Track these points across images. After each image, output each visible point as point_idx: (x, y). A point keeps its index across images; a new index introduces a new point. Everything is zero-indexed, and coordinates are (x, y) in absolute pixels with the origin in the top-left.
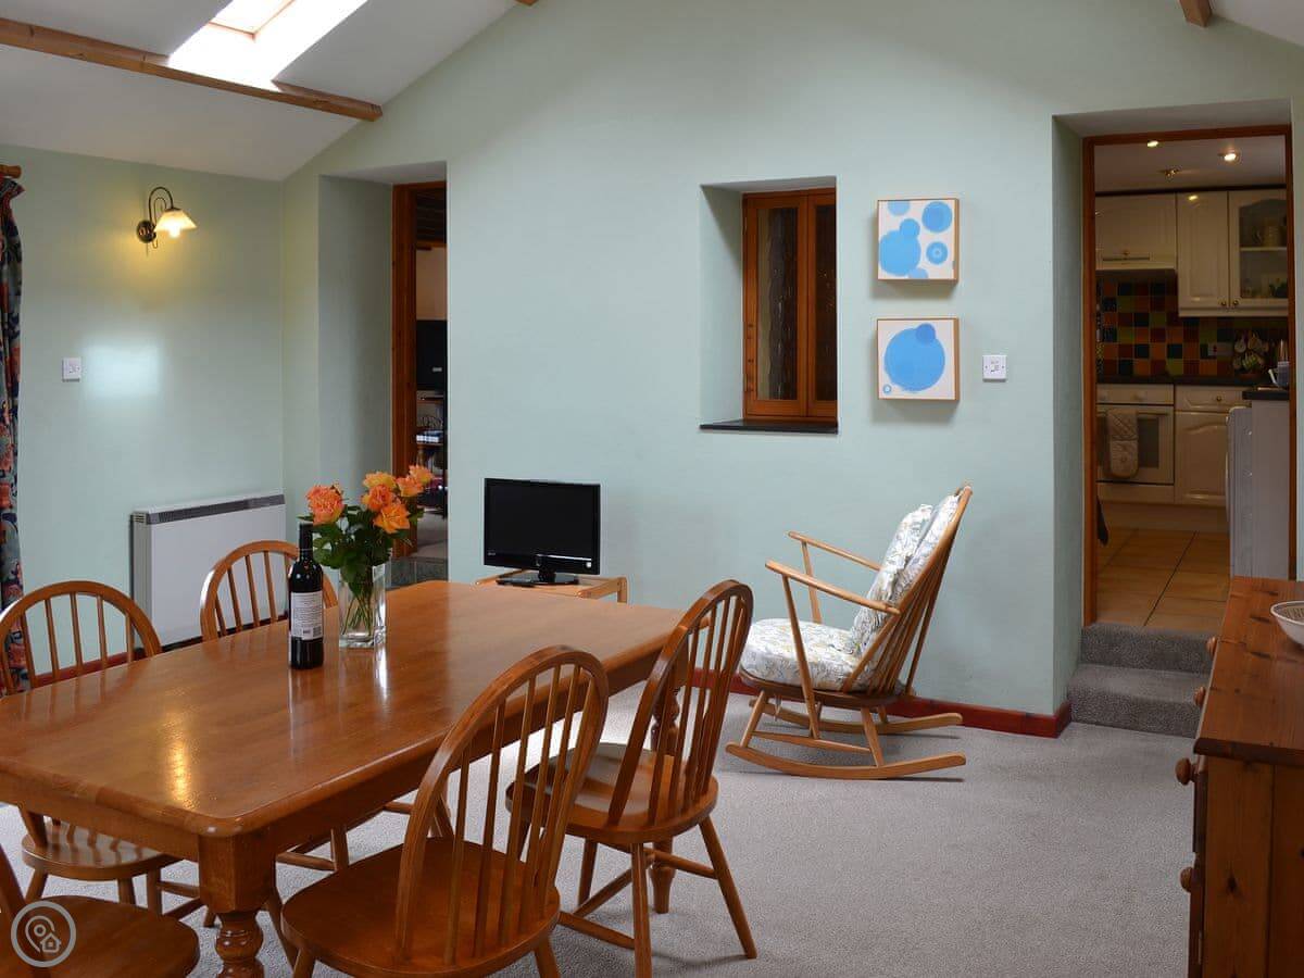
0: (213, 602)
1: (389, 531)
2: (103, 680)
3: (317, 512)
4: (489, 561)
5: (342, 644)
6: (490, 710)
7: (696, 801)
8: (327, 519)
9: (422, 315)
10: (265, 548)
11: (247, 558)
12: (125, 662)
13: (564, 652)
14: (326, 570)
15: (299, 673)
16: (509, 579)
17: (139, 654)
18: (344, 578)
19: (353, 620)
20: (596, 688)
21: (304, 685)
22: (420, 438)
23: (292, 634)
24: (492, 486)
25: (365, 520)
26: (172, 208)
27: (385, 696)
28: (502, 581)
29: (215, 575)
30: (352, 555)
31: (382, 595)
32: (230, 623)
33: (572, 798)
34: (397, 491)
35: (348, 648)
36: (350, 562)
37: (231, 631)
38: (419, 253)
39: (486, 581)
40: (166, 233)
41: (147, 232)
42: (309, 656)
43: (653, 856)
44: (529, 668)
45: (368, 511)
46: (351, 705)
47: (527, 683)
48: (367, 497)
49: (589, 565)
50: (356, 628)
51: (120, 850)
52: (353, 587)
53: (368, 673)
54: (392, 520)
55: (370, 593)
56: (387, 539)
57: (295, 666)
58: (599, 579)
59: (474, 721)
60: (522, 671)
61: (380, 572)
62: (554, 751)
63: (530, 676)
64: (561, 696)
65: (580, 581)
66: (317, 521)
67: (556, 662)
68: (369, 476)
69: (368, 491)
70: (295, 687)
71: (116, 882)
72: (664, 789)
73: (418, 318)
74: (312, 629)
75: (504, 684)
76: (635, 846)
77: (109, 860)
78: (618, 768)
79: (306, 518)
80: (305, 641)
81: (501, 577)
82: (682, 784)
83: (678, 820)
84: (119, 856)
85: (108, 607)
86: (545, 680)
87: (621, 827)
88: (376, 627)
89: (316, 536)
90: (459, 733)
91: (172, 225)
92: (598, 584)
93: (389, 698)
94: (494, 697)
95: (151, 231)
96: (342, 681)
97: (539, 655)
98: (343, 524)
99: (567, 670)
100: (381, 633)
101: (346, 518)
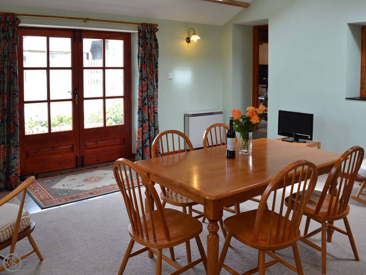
0: (206, 138)
1: (254, 123)
2: (179, 156)
3: (234, 116)
4: (279, 134)
5: (240, 153)
6: (283, 176)
7: (343, 211)
8: (237, 119)
9: (260, 63)
10: (220, 125)
11: (215, 127)
12: (185, 152)
13: (305, 162)
14: (237, 133)
15: (229, 159)
16: (285, 140)
17: (188, 150)
18: (241, 135)
19: (243, 147)
20: (314, 174)
21: (230, 163)
22: (259, 98)
23: (227, 149)
24: (281, 113)
25: (247, 120)
26: (194, 34)
27: (251, 168)
28: (283, 140)
29: (207, 132)
30: (243, 129)
31: (251, 141)
32: (210, 144)
33: (305, 205)
34: (256, 112)
35: (242, 154)
36: (243, 131)
37: (211, 146)
38: (260, 45)
39: (279, 139)
40: (193, 40)
41: (188, 40)
42: (232, 155)
43: (328, 225)
44: (295, 165)
45: (248, 117)
46: (242, 170)
47: (294, 170)
48: (248, 113)
49: (309, 138)
50: (244, 149)
51: (183, 199)
52: (244, 138)
53: (247, 161)
54: (255, 120)
55: (248, 140)
56: (253, 125)
57: (228, 157)
58: (313, 142)
59: (278, 178)
60: (292, 166)
61: (251, 134)
62: (301, 189)
63: (295, 168)
64: (304, 174)
65: (307, 142)
66: (234, 119)
67: (303, 164)
68: (248, 107)
69: (248, 112)
70: (228, 163)
71: (182, 207)
72: (333, 206)
73: (259, 64)
74: (232, 148)
75: (287, 169)
76: (323, 221)
77: (180, 201)
78: (319, 198)
79: (231, 118)
80: (231, 151)
81: (283, 139)
82: (338, 205)
83: (337, 216)
84: (182, 201)
85: (181, 137)
86: (299, 169)
87: (319, 215)
88: (249, 149)
89: (234, 123)
90: (274, 182)
91: (195, 38)
92: (312, 143)
93: (252, 169)
94: (284, 172)
95: (189, 40)
96: (240, 163)
97: (298, 162)
98: (241, 120)
99: (306, 167)
100: (250, 151)
101: (242, 119)
